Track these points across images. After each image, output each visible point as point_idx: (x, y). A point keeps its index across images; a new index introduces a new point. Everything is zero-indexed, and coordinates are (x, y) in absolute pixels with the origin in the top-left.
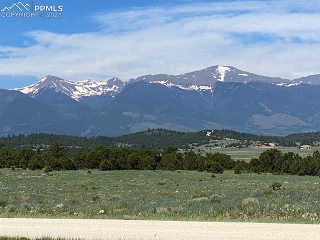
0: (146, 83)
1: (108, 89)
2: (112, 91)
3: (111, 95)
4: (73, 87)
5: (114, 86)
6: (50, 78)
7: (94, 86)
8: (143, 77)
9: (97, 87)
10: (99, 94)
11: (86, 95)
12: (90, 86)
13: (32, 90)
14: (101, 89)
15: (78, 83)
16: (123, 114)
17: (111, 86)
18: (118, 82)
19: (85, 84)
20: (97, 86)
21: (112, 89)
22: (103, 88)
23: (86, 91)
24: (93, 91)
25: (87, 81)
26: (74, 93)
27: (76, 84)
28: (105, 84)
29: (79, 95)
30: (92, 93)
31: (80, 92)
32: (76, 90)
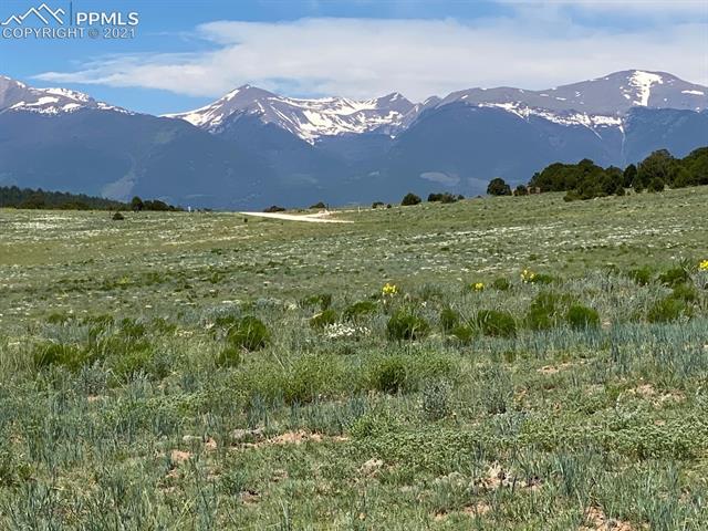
0: (470, 106)
1: (379, 121)
2: (387, 125)
3: (387, 132)
4: (299, 112)
5: (392, 113)
6: (247, 92)
7: (346, 111)
8: (463, 93)
9: (355, 115)
10: (359, 129)
11: (330, 133)
12: (339, 112)
13: (205, 119)
14: (362, 119)
15: (310, 104)
16: (423, 176)
17: (384, 113)
18: (402, 104)
19: (326, 107)
20: (354, 111)
21: (388, 120)
22: (367, 117)
23: (329, 123)
24: (344, 123)
25: (331, 99)
26: (303, 126)
27: (305, 106)
28: (372, 107)
29: (313, 133)
30: (342, 127)
31: (315, 125)
32: (305, 120)
